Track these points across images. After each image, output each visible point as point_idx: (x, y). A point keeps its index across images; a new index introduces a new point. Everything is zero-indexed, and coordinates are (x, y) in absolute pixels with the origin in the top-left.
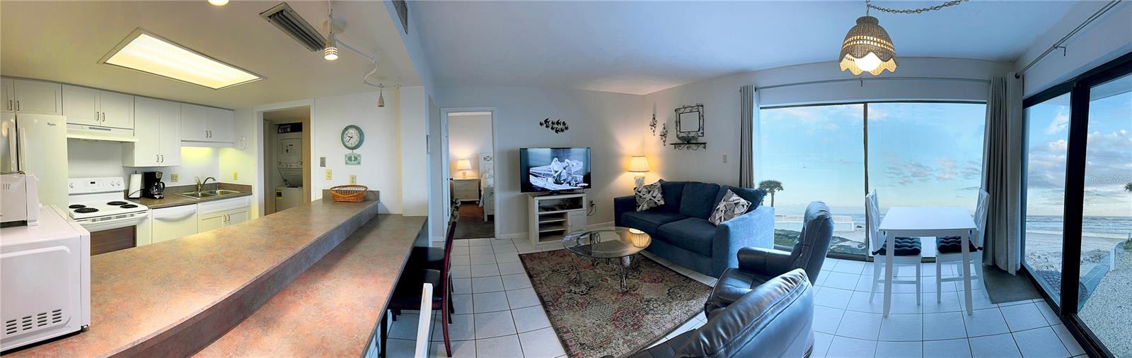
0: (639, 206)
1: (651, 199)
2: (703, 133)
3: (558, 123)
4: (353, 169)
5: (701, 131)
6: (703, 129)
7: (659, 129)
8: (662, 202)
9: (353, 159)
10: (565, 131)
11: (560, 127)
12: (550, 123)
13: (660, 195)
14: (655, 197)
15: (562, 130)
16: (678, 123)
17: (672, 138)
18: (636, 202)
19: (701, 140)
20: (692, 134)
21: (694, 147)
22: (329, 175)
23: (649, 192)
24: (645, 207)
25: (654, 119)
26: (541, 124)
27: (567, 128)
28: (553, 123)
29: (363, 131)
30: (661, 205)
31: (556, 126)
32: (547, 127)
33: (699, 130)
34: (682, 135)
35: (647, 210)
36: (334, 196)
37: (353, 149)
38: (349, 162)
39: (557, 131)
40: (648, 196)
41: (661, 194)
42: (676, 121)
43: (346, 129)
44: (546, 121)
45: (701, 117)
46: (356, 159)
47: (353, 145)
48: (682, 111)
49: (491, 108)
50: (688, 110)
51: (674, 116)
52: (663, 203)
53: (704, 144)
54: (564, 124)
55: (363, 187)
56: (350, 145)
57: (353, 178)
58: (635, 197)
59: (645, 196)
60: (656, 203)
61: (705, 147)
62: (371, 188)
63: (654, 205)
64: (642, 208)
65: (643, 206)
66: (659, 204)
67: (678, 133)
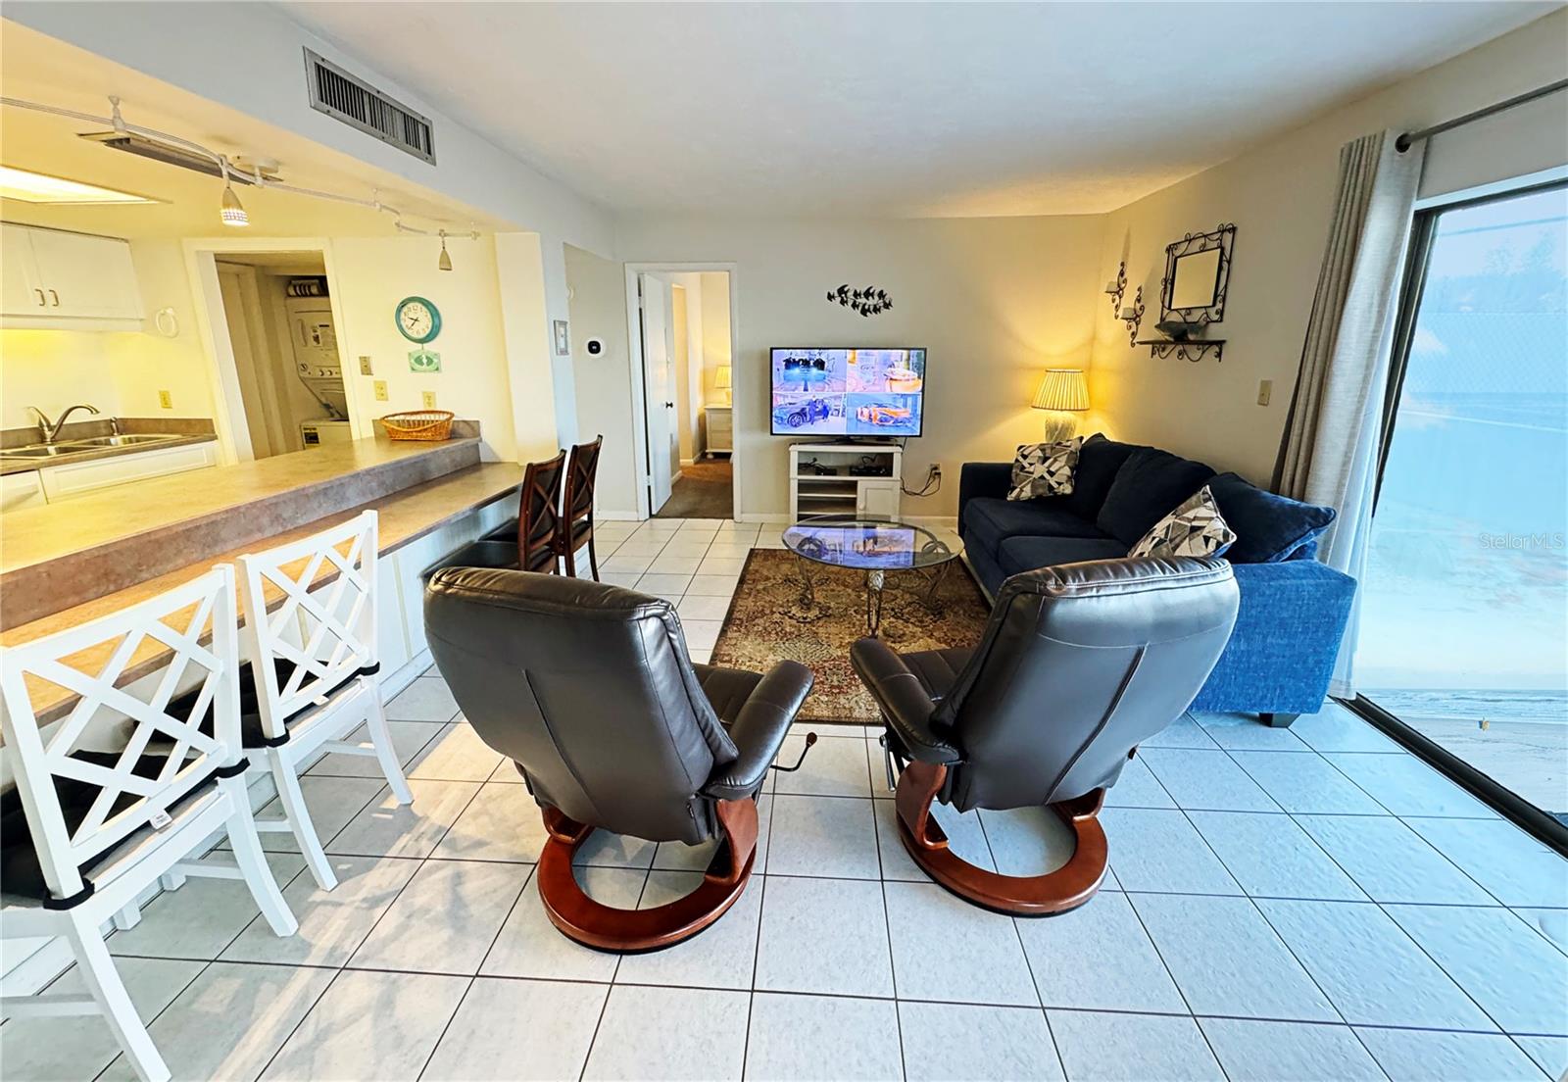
0: (1013, 489)
1: (1042, 477)
2: (1221, 313)
3: (868, 294)
4: (426, 379)
5: (1219, 306)
6: (1224, 300)
7: (1128, 301)
9: (425, 361)
10: (883, 310)
11: (871, 302)
12: (850, 294)
13: (1067, 471)
14: (1052, 474)
15: (876, 310)
16: (1170, 283)
17: (1149, 330)
18: (1010, 480)
19: (1214, 332)
20: (1195, 317)
21: (1194, 352)
22: (381, 392)
23: (1045, 459)
25: (1122, 274)
26: (830, 297)
27: (887, 306)
28: (856, 295)
29: (438, 308)
30: (1064, 495)
31: (862, 300)
32: (843, 302)
33: (1214, 305)
34: (1174, 317)
35: (1029, 500)
36: (390, 432)
37: (422, 341)
38: (417, 366)
39: (864, 312)
40: (1040, 470)
41: (1072, 469)
42: (1166, 280)
43: (403, 304)
44: (841, 291)
45: (1225, 262)
46: (430, 361)
47: (422, 335)
48: (1182, 249)
49: (729, 265)
50: (1196, 245)
51: (1162, 266)
53: (1220, 343)
54: (881, 295)
55: (444, 412)
56: (415, 336)
57: (429, 397)
58: (1009, 467)
59: (1031, 469)
61: (1219, 355)
62: (462, 414)
63: (1045, 492)
64: (1019, 495)
65: (1021, 490)
66: (1057, 491)
67: (1165, 313)
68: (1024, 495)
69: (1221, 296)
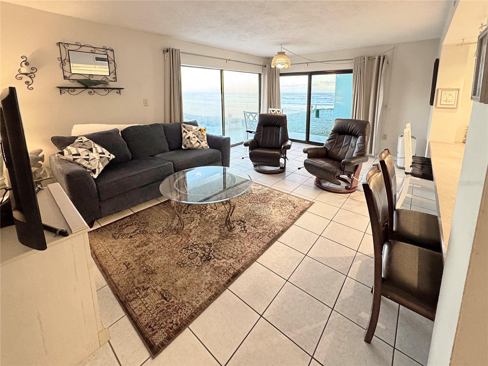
0: (94, 171)
2: (116, 78)
6: (116, 74)
8: (112, 157)
20: (97, 78)
21: (103, 92)
33: (110, 75)
42: (62, 59)
50: (87, 49)
52: (114, 157)
53: (120, 89)
61: (119, 93)
63: (107, 162)
64: (99, 172)
65: (99, 168)
66: (111, 159)
67: (67, 75)
68: (101, 170)
69: (114, 73)
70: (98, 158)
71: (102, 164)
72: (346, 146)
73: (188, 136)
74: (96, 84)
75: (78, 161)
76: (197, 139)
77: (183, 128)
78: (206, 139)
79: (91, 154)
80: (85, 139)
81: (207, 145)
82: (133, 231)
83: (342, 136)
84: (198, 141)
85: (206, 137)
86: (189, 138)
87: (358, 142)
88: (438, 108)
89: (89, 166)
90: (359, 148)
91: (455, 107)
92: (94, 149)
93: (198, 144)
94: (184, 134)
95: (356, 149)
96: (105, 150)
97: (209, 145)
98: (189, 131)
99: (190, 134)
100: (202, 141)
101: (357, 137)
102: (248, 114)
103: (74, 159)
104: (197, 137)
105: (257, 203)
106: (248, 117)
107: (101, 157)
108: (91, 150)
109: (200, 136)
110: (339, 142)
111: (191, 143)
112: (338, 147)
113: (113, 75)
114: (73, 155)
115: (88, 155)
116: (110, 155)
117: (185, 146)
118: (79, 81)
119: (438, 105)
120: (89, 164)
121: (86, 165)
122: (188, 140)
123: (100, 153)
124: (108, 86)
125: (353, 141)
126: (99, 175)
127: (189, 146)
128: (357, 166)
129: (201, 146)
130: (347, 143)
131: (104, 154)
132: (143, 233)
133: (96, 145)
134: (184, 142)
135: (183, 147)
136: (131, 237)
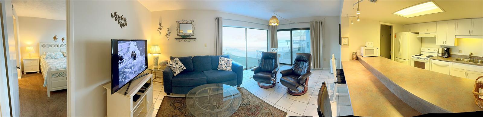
0: (175, 73)
2: (194, 34)
3: (122, 18)
7: (164, 31)
8: (185, 68)
11: (123, 22)
15: (124, 26)
16: (178, 28)
17: (174, 35)
19: (192, 37)
20: (187, 34)
21: (188, 40)
24: (179, 72)
25: (160, 25)
28: (119, 17)
31: (121, 20)
34: (181, 34)
39: (121, 26)
45: (193, 26)
48: (181, 22)
50: (185, 22)
51: (175, 25)
52: (186, 68)
53: (195, 39)
54: (125, 20)
60: (183, 69)
61: (195, 41)
63: (182, 70)
64: (177, 73)
65: (177, 72)
66: (184, 69)
67: (178, 33)
68: (178, 73)
69: (193, 31)
70: (178, 68)
71: (179, 70)
72: (302, 67)
73: (221, 63)
74: (186, 37)
75: (171, 67)
76: (226, 65)
77: (220, 59)
78: (231, 66)
79: (176, 65)
80: (177, 59)
81: (231, 69)
82: (178, 106)
83: (299, 62)
84: (226, 66)
85: (231, 64)
86: (221, 64)
87: (307, 65)
88: (343, 46)
89: (174, 70)
90: (307, 68)
91: (348, 45)
92: (178, 64)
93: (226, 68)
94: (220, 62)
95: (306, 70)
96: (182, 65)
97: (232, 69)
98: (222, 61)
99: (223, 62)
100: (228, 67)
101: (306, 62)
102: (259, 52)
103: (170, 66)
104: (226, 64)
105: (249, 115)
106: (259, 53)
107: (180, 68)
108: (177, 64)
109: (228, 64)
110: (299, 65)
111: (222, 67)
112: (298, 68)
113: (193, 33)
114: (170, 65)
115: (175, 66)
116: (184, 67)
117: (219, 69)
118: (181, 36)
119: (343, 45)
120: (174, 69)
121: (173, 70)
122: (221, 65)
123: (180, 66)
124: (191, 38)
125: (304, 64)
126: (177, 75)
127: (221, 69)
128: (306, 79)
129: (227, 69)
130: (302, 66)
131: (181, 66)
132: (180, 110)
133: (180, 62)
134: (219, 66)
135: (218, 69)
136: (175, 109)
